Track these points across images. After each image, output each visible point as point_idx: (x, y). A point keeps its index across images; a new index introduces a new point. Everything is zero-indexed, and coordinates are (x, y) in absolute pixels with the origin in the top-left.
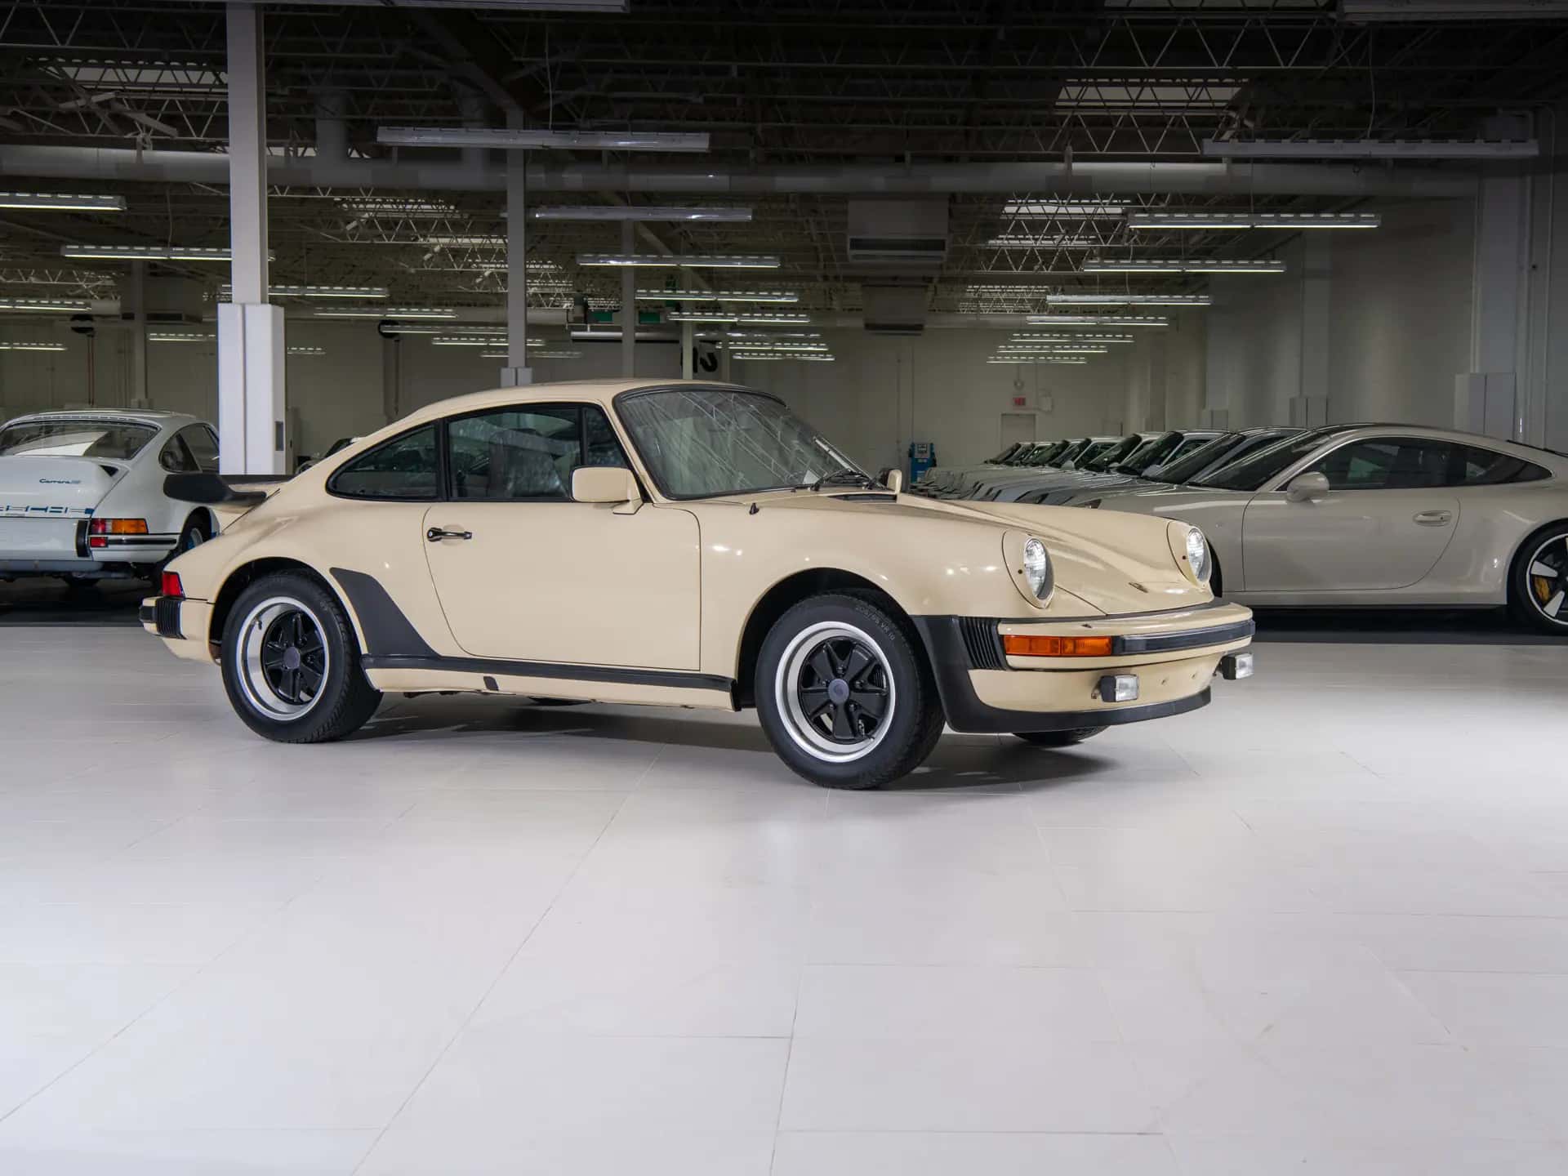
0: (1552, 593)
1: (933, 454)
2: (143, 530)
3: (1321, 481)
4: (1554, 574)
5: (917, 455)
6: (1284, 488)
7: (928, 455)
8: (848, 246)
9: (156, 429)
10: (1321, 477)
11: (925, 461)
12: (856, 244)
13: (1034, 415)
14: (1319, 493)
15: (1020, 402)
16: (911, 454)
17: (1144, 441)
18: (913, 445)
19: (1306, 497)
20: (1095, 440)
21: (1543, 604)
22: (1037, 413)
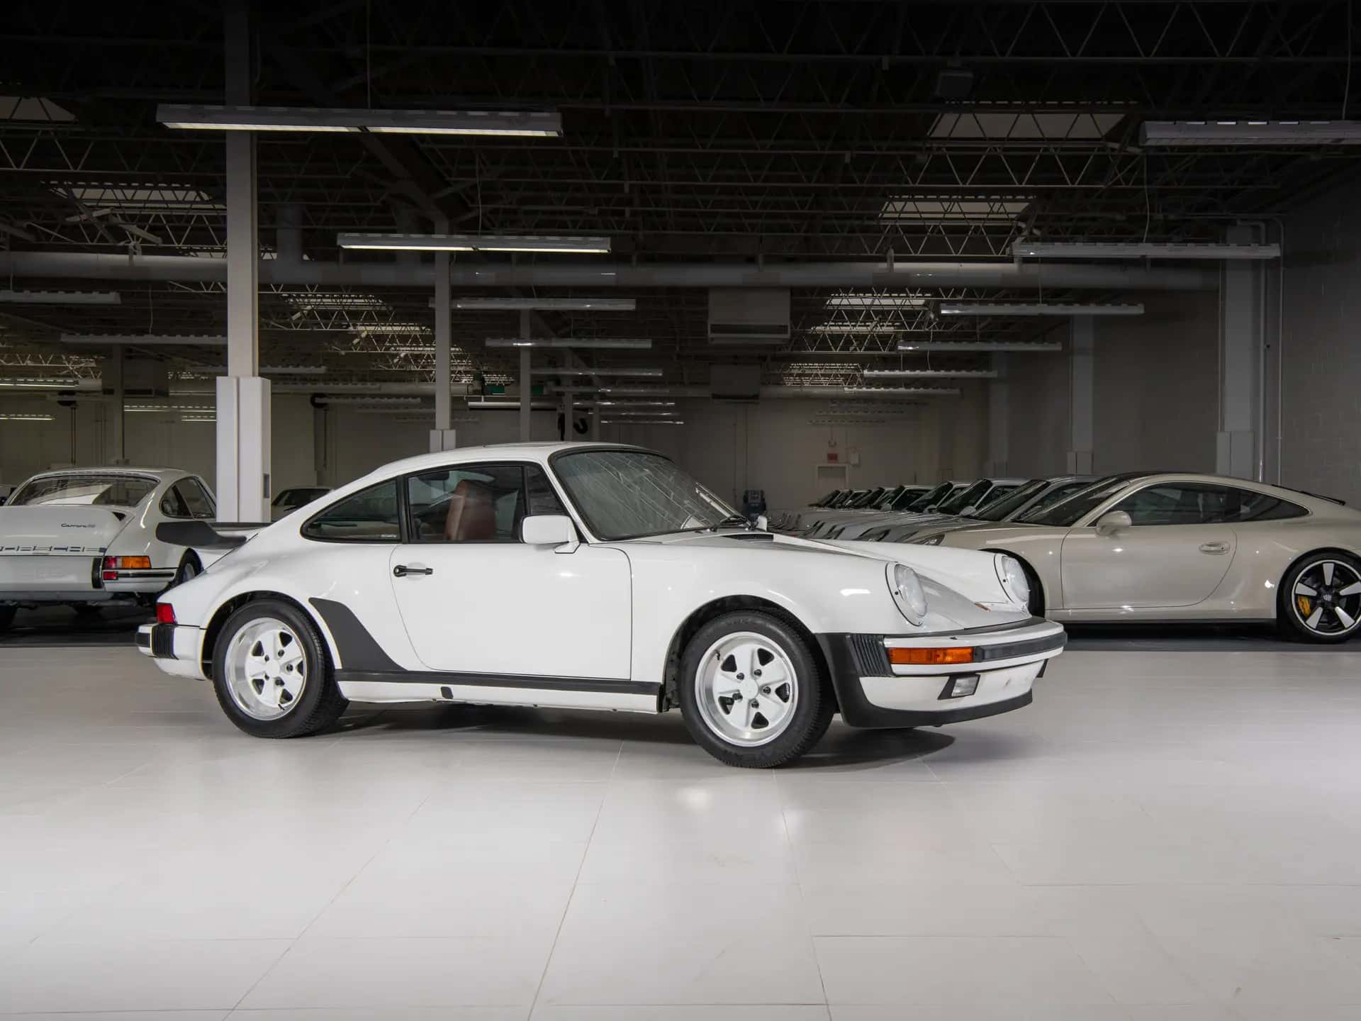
0: (1313, 607)
1: (763, 500)
2: (147, 565)
3: (1125, 518)
4: (1313, 593)
5: (750, 501)
6: (1094, 524)
7: (759, 501)
8: (709, 331)
9: (156, 481)
10: (1124, 515)
11: (757, 505)
12: (716, 329)
13: (844, 468)
14: (1125, 528)
15: (833, 457)
16: (746, 500)
17: (955, 487)
18: (747, 492)
19: (1113, 531)
20: (908, 487)
21: (1306, 618)
22: (846, 465)
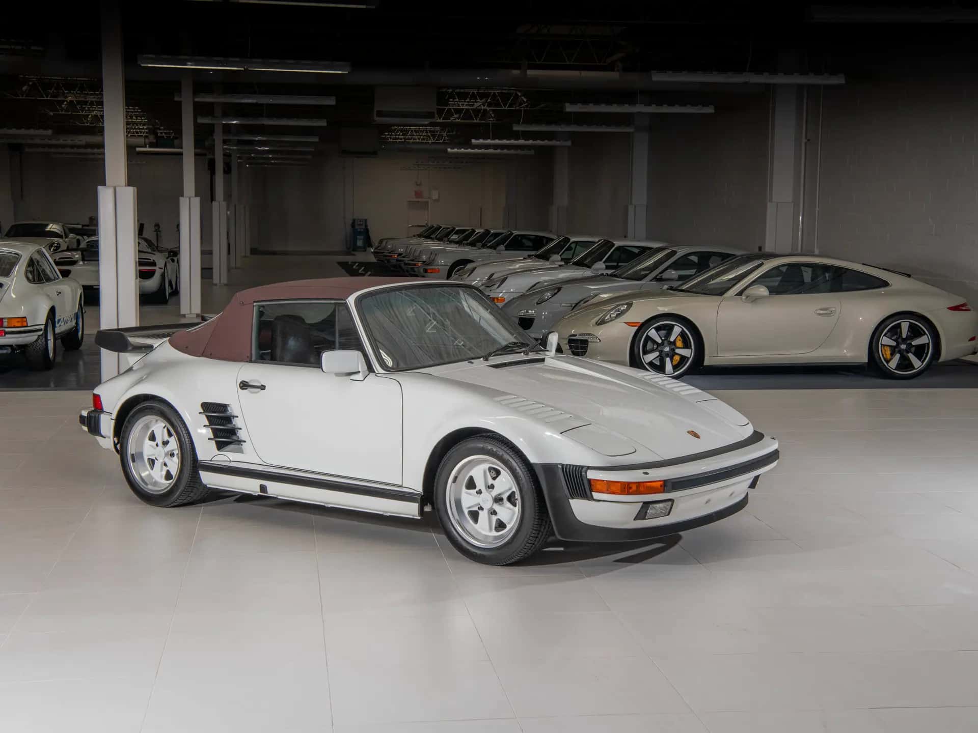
0: (892, 354)
1: (366, 226)
2: (25, 324)
3: (763, 291)
4: (894, 344)
5: (357, 227)
6: (740, 293)
7: (363, 227)
8: (375, 115)
9: (19, 255)
10: (762, 288)
11: (362, 230)
12: (380, 113)
13: (427, 202)
14: (763, 298)
15: (418, 194)
16: (353, 225)
18: (354, 221)
19: (755, 301)
21: (888, 362)
22: (429, 200)
